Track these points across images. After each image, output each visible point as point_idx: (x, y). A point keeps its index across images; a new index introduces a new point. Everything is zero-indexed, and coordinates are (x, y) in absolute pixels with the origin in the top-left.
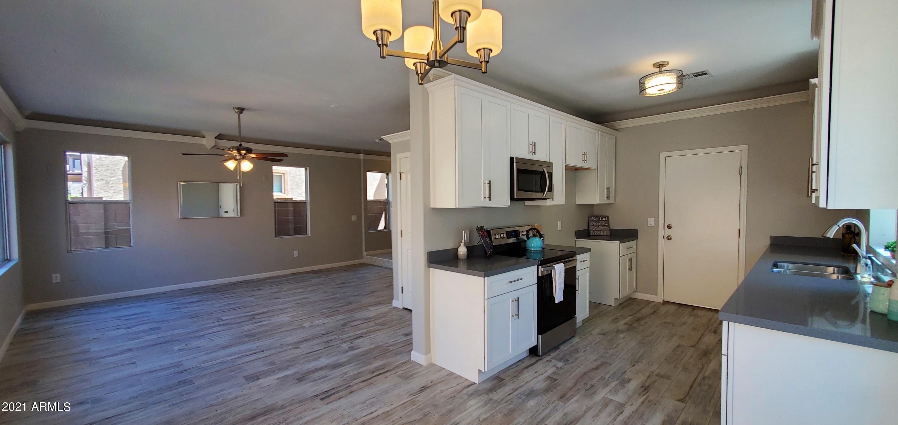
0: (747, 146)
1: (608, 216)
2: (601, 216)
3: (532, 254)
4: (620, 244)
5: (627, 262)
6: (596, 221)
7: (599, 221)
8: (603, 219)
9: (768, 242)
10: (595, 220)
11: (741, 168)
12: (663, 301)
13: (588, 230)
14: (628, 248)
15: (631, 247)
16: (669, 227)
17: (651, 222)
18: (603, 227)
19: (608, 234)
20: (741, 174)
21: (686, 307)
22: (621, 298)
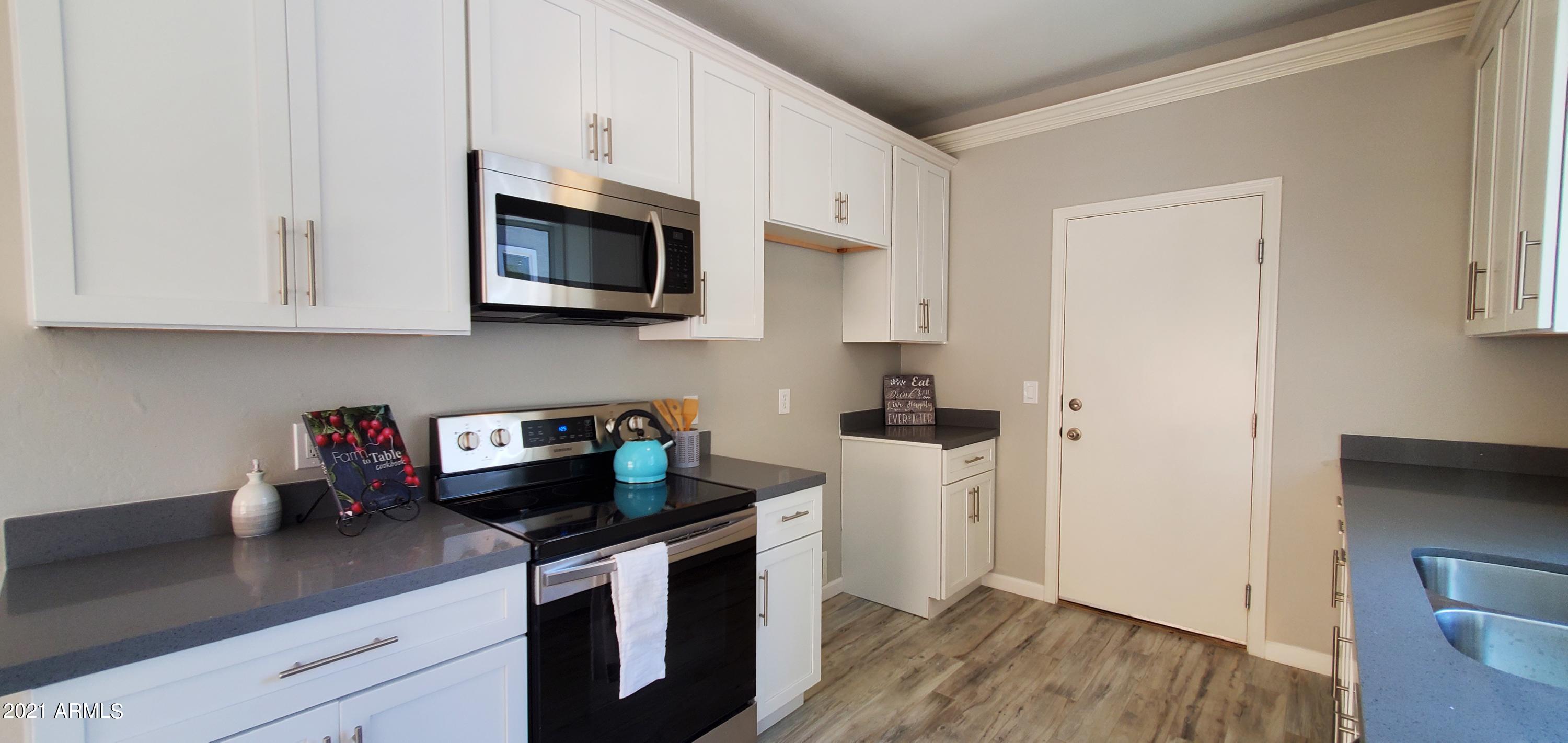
0: (1279, 179)
1: (932, 376)
2: (915, 376)
3: (630, 496)
4: (943, 451)
5: (967, 498)
6: (901, 390)
7: (908, 387)
8: (920, 385)
9: (1334, 453)
10: (900, 387)
11: (1262, 243)
12: (1059, 599)
13: (882, 412)
14: (967, 462)
15: (977, 459)
16: (1075, 406)
17: (1030, 392)
18: (917, 403)
19: (931, 421)
20: (1261, 260)
21: (1116, 619)
22: (943, 598)
